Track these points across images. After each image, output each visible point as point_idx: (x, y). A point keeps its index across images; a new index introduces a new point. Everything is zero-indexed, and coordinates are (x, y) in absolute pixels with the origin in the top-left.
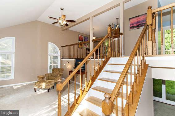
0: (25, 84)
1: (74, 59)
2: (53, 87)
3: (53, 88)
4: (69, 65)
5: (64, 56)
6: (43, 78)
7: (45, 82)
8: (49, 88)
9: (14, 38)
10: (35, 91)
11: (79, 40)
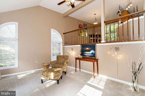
0: (30, 73)
1: (80, 45)
2: (61, 77)
3: (61, 79)
4: (73, 52)
5: (66, 43)
6: (48, 66)
7: (53, 71)
8: (58, 79)
9: (17, 23)
10: (42, 83)
11: (79, 27)
